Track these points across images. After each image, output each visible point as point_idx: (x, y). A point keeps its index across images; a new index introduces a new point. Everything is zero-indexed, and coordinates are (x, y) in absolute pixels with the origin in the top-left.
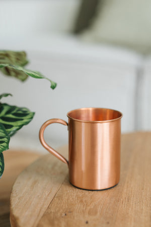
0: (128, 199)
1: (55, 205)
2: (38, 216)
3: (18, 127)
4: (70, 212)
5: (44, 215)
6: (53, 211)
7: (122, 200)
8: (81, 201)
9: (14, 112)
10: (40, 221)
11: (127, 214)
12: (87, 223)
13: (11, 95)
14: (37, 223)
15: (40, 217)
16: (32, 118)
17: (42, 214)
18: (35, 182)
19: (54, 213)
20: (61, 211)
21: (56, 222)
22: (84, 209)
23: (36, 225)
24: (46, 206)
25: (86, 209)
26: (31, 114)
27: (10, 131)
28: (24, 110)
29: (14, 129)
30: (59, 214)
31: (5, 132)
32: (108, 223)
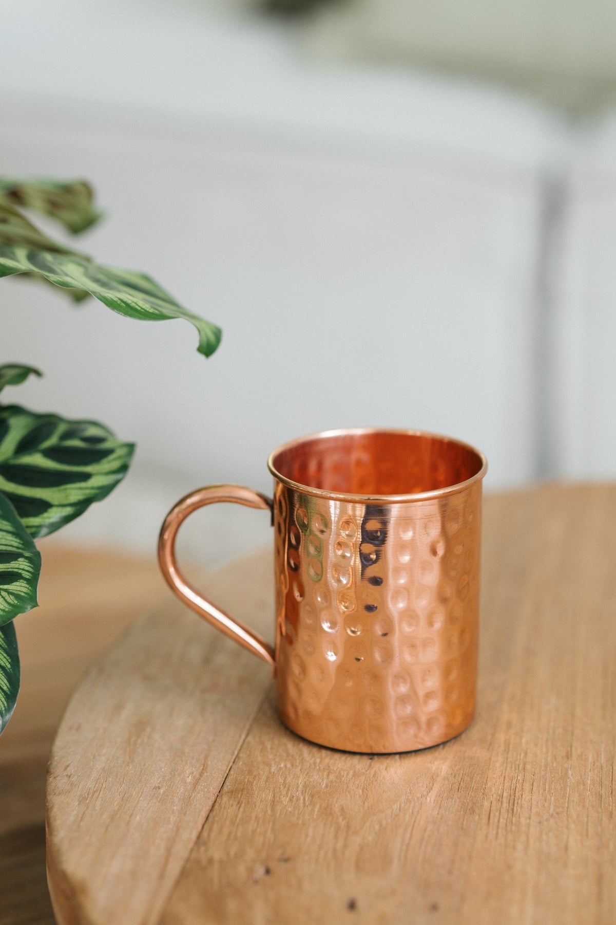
0: (513, 802)
1: (226, 831)
2: (162, 876)
3: (68, 511)
4: (286, 860)
5: (184, 874)
6: (217, 854)
7: (486, 804)
8: (327, 812)
9: (52, 441)
10: (170, 898)
11: (509, 867)
12: (352, 906)
13: (38, 373)
14: (159, 905)
15: (169, 882)
16: (124, 468)
17: (174, 869)
18: (141, 726)
19: (221, 861)
20: (250, 854)
21: (232, 905)
22: (339, 845)
23: (154, 918)
24: (189, 835)
25: (345, 846)
26: (121, 452)
27: (39, 527)
28: (92, 431)
29: (53, 515)
30: (242, 869)
31: (18, 532)
32: (434, 908)
